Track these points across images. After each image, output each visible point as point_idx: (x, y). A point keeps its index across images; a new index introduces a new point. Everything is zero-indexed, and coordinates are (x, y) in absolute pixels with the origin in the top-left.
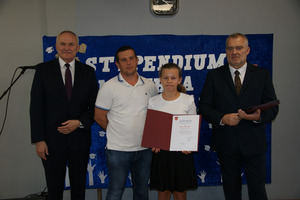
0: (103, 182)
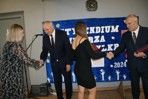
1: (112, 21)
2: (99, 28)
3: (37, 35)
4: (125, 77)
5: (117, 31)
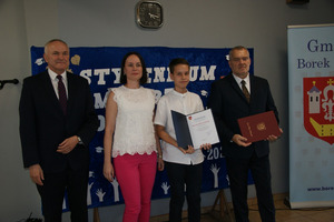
0: (101, 200)
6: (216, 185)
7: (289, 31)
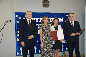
1: (60, 15)
2: (52, 19)
3: (7, 21)
4: (67, 49)
5: (62, 21)
6: (63, 50)
7: (85, 8)
